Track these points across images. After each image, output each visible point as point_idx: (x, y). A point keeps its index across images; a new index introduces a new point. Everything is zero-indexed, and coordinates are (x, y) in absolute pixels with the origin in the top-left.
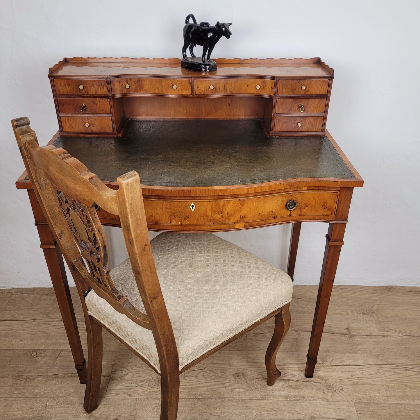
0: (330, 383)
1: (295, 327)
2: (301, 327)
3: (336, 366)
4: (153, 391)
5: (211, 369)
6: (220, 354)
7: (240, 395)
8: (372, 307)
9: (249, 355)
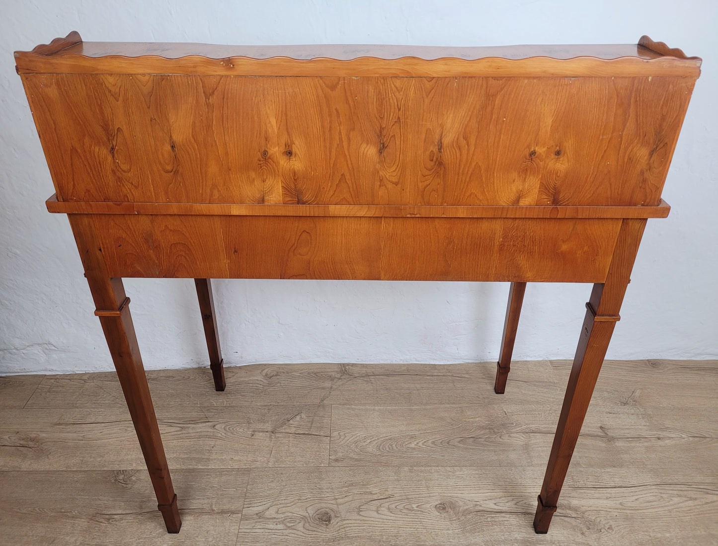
0: (590, 517)
1: (521, 426)
2: (531, 426)
3: (595, 489)
4: (312, 536)
5: (400, 498)
6: (412, 472)
7: (451, 540)
8: (633, 392)
9: (458, 473)
